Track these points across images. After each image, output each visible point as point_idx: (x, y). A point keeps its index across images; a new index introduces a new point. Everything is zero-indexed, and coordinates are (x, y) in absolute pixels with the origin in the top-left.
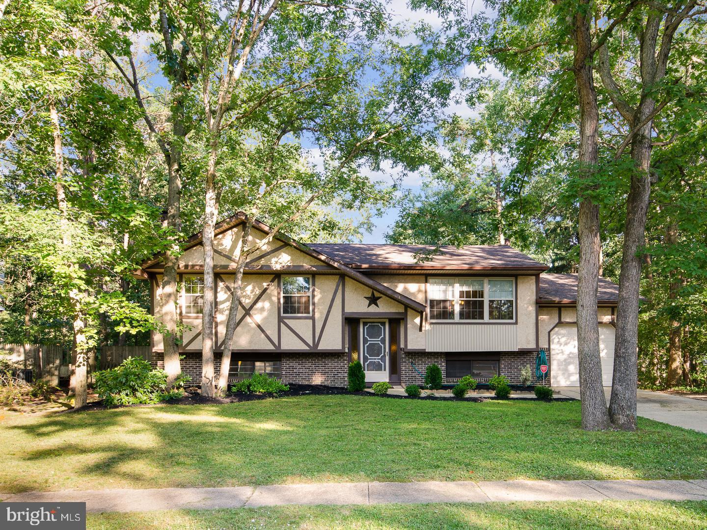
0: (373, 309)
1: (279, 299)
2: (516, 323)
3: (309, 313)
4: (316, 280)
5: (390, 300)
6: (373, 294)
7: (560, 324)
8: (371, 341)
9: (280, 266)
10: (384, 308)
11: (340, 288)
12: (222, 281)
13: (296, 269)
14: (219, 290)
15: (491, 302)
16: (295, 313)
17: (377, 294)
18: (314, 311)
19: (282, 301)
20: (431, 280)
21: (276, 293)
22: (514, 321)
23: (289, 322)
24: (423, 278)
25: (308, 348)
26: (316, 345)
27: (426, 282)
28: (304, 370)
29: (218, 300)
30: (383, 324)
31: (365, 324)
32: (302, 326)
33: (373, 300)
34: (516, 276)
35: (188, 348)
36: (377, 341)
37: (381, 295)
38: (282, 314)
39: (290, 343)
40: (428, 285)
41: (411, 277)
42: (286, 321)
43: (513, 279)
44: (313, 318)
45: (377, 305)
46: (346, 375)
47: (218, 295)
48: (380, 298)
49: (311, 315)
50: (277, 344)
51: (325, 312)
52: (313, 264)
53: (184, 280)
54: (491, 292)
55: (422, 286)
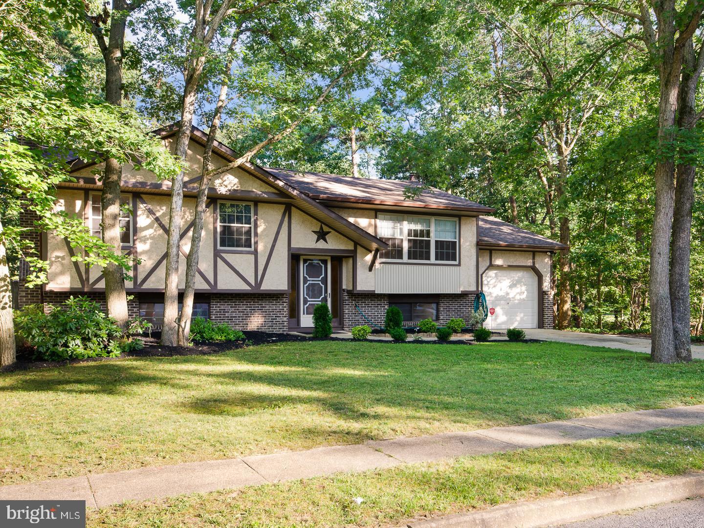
0: (321, 245)
1: (215, 229)
2: (459, 265)
3: (250, 246)
4: (259, 208)
5: (340, 235)
6: (321, 228)
7: (491, 266)
8: (311, 281)
9: (226, 189)
10: (333, 243)
11: (286, 219)
12: (143, 202)
13: (244, 195)
14: (139, 213)
15: (436, 242)
16: (233, 246)
17: (326, 229)
18: (256, 243)
19: (219, 230)
20: (380, 215)
21: (211, 220)
22: (457, 263)
23: (229, 257)
24: (373, 213)
25: (249, 288)
26: (259, 284)
27: (376, 217)
28: (238, 314)
29: (138, 226)
30: (325, 262)
31: (305, 261)
32: (242, 261)
33: (322, 235)
34: (460, 217)
35: (97, 286)
36: (317, 280)
37: (331, 230)
38: (219, 247)
39: (228, 282)
40: (378, 221)
41: (361, 211)
42: (224, 255)
43: (457, 219)
44: (255, 253)
45: (326, 241)
46: (285, 319)
47: (138, 219)
48: (328, 233)
49: (252, 249)
50: (212, 282)
51: (270, 246)
52: (263, 190)
53: (91, 198)
54: (438, 233)
55: (373, 221)
